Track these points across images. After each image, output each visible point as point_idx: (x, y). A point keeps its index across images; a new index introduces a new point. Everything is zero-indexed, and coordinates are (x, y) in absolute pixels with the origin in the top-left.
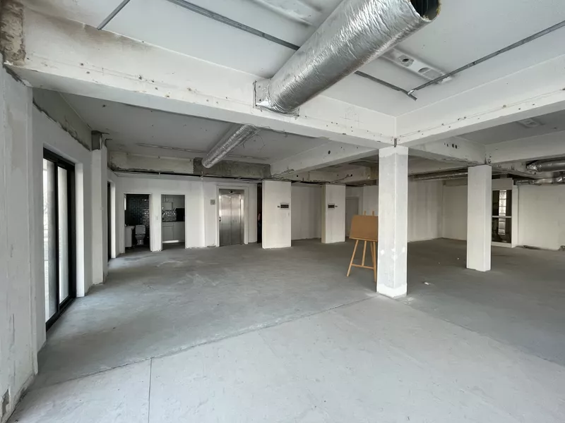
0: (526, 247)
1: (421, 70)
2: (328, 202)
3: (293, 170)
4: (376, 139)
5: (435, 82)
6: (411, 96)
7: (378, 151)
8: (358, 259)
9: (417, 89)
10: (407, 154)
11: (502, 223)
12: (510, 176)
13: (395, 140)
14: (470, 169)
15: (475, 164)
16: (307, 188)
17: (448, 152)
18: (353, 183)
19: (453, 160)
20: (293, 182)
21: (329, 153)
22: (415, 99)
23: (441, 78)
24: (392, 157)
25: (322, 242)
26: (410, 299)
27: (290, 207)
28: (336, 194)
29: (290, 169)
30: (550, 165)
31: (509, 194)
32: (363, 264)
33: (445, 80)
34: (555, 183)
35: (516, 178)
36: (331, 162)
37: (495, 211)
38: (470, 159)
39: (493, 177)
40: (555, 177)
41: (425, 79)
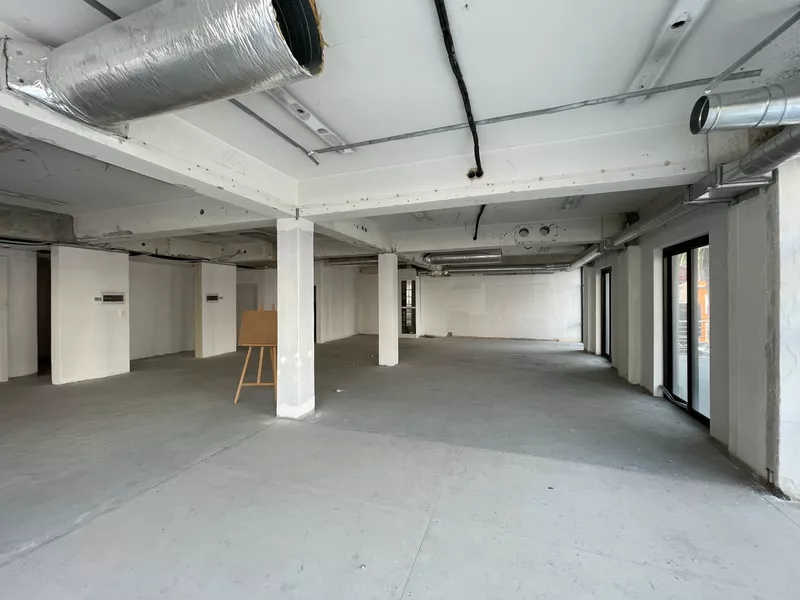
0: (426, 336)
1: (320, 130)
2: (205, 292)
3: (130, 233)
4: (271, 204)
5: (338, 149)
6: (311, 157)
7: (275, 221)
8: (251, 374)
9: (319, 151)
10: (313, 230)
11: (409, 314)
12: (414, 266)
13: (297, 210)
14: (380, 256)
15: (383, 252)
16: (166, 267)
17: (356, 234)
18: (248, 263)
19: (364, 246)
20: (133, 254)
21: (202, 212)
22: (318, 163)
23: (343, 148)
24: (293, 232)
25: (197, 356)
26: (319, 415)
27: (127, 298)
28: (219, 278)
29: (124, 228)
30: (439, 258)
31: (414, 283)
32: (258, 381)
33: (347, 151)
34: (443, 275)
35: (419, 269)
36: (205, 228)
37: (404, 303)
38: (379, 246)
39: (400, 267)
40: (443, 269)
41: (325, 142)
